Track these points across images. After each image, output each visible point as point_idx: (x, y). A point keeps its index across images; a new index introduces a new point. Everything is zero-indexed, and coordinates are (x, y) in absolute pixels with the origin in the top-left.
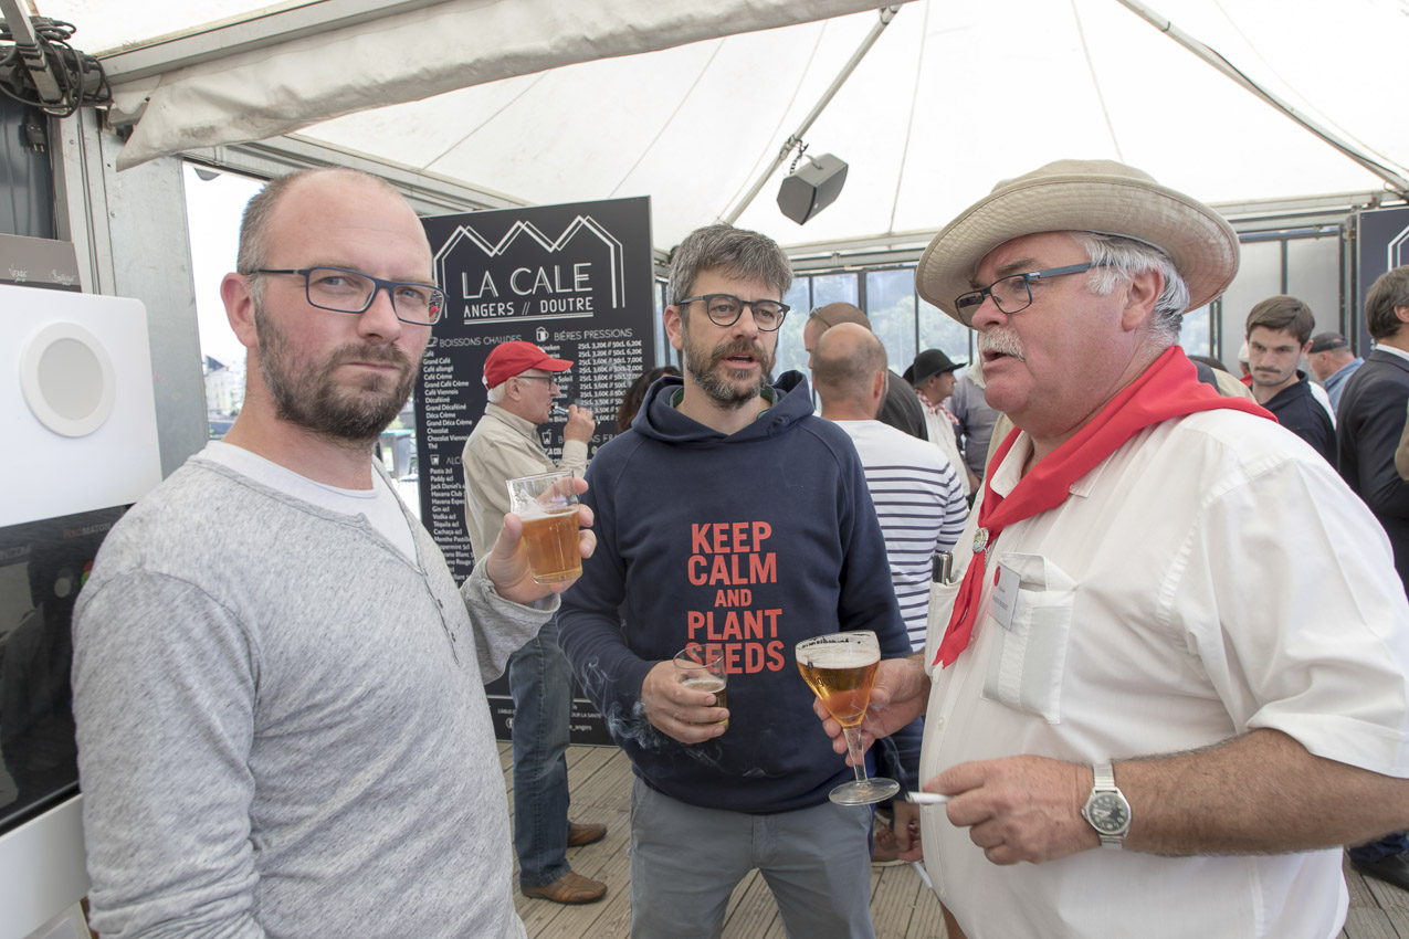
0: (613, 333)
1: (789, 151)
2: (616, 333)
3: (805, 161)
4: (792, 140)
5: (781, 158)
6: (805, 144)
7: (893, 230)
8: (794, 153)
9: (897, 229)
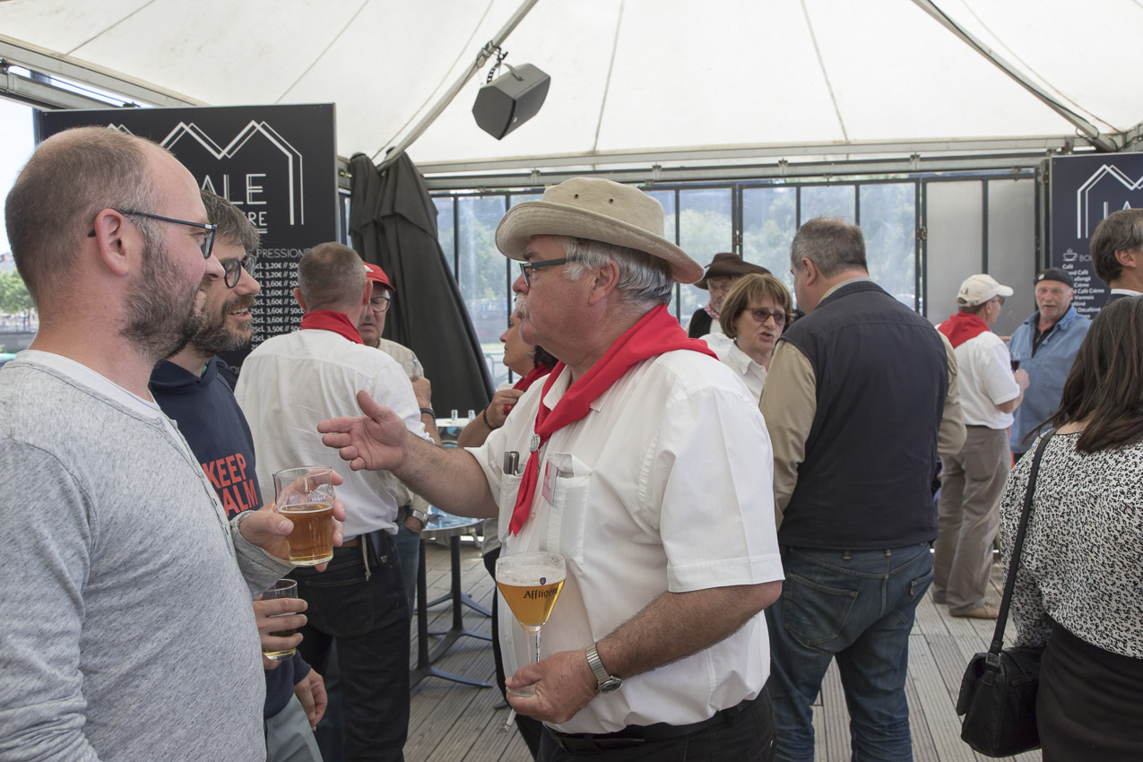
0: (289, 252)
1: (486, 58)
2: (294, 253)
3: (503, 70)
4: (490, 47)
5: (477, 65)
6: (503, 52)
7: (597, 149)
8: (492, 60)
9: (603, 147)
